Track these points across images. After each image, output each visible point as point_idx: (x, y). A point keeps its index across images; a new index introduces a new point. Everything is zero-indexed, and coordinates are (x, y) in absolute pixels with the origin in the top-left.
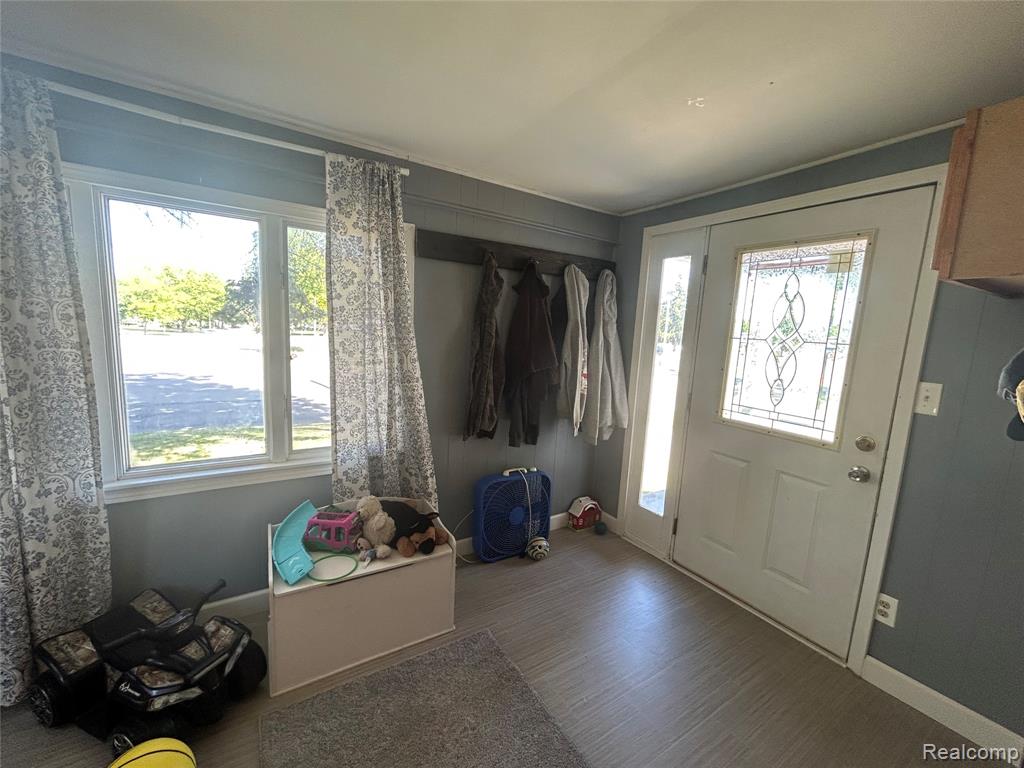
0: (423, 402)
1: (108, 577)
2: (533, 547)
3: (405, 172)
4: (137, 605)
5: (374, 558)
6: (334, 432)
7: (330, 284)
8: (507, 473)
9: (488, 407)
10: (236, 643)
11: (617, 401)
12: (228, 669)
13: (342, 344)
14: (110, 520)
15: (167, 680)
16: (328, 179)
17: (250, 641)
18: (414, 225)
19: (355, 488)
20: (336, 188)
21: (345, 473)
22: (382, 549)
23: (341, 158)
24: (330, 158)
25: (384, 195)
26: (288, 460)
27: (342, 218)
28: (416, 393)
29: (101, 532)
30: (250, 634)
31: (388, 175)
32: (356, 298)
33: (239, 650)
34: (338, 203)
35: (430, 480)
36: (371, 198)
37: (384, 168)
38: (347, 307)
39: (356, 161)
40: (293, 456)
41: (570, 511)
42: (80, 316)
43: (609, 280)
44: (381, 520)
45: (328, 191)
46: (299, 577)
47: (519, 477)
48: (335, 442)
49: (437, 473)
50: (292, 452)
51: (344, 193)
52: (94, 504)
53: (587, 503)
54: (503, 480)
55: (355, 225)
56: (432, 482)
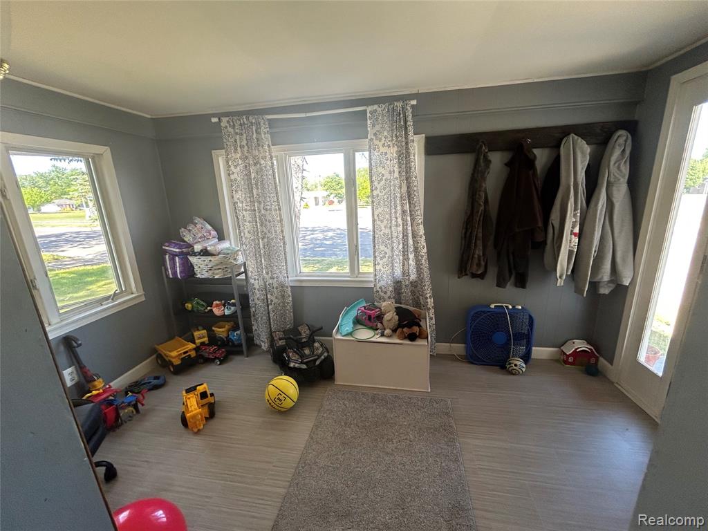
0: (425, 250)
1: (292, 314)
2: (510, 364)
3: (414, 102)
4: (300, 328)
5: (383, 335)
6: (375, 265)
7: (372, 182)
8: (493, 306)
9: (476, 256)
10: (322, 354)
11: (619, 260)
12: (318, 363)
13: (378, 215)
14: (292, 292)
15: (296, 357)
16: (369, 122)
17: (328, 355)
18: (424, 135)
19: (386, 296)
20: (373, 126)
21: (381, 288)
22: (387, 331)
23: (375, 107)
24: (369, 109)
25: (400, 122)
26: (357, 277)
27: (376, 142)
28: (419, 244)
29: (289, 296)
30: (328, 352)
31: (403, 108)
32: (384, 189)
33: (323, 357)
34: (375, 134)
35: (429, 300)
36: (392, 126)
37: (400, 104)
38: (380, 194)
39: (384, 106)
40: (360, 276)
41: (562, 348)
42: (280, 209)
43: (621, 141)
44: (391, 316)
45: (369, 129)
46: (346, 333)
47: (503, 311)
48: (375, 270)
49: (434, 296)
50: (359, 273)
51: (378, 127)
52: (287, 285)
53: (582, 345)
54: (489, 310)
55: (383, 145)
56: (430, 302)
